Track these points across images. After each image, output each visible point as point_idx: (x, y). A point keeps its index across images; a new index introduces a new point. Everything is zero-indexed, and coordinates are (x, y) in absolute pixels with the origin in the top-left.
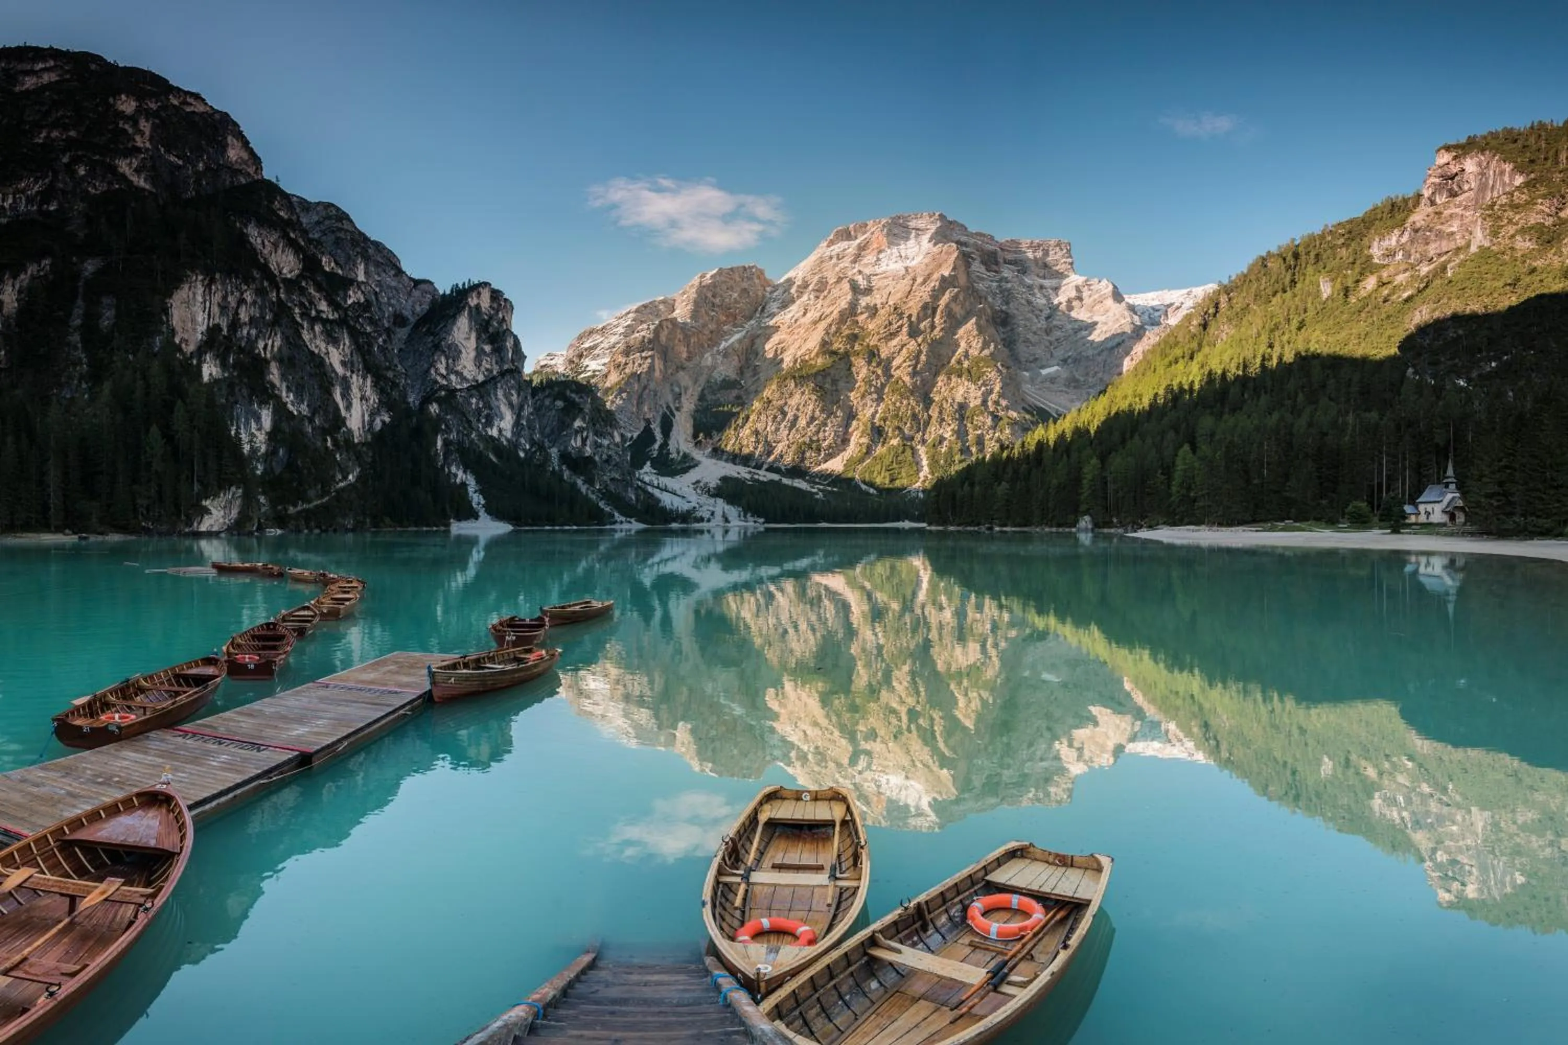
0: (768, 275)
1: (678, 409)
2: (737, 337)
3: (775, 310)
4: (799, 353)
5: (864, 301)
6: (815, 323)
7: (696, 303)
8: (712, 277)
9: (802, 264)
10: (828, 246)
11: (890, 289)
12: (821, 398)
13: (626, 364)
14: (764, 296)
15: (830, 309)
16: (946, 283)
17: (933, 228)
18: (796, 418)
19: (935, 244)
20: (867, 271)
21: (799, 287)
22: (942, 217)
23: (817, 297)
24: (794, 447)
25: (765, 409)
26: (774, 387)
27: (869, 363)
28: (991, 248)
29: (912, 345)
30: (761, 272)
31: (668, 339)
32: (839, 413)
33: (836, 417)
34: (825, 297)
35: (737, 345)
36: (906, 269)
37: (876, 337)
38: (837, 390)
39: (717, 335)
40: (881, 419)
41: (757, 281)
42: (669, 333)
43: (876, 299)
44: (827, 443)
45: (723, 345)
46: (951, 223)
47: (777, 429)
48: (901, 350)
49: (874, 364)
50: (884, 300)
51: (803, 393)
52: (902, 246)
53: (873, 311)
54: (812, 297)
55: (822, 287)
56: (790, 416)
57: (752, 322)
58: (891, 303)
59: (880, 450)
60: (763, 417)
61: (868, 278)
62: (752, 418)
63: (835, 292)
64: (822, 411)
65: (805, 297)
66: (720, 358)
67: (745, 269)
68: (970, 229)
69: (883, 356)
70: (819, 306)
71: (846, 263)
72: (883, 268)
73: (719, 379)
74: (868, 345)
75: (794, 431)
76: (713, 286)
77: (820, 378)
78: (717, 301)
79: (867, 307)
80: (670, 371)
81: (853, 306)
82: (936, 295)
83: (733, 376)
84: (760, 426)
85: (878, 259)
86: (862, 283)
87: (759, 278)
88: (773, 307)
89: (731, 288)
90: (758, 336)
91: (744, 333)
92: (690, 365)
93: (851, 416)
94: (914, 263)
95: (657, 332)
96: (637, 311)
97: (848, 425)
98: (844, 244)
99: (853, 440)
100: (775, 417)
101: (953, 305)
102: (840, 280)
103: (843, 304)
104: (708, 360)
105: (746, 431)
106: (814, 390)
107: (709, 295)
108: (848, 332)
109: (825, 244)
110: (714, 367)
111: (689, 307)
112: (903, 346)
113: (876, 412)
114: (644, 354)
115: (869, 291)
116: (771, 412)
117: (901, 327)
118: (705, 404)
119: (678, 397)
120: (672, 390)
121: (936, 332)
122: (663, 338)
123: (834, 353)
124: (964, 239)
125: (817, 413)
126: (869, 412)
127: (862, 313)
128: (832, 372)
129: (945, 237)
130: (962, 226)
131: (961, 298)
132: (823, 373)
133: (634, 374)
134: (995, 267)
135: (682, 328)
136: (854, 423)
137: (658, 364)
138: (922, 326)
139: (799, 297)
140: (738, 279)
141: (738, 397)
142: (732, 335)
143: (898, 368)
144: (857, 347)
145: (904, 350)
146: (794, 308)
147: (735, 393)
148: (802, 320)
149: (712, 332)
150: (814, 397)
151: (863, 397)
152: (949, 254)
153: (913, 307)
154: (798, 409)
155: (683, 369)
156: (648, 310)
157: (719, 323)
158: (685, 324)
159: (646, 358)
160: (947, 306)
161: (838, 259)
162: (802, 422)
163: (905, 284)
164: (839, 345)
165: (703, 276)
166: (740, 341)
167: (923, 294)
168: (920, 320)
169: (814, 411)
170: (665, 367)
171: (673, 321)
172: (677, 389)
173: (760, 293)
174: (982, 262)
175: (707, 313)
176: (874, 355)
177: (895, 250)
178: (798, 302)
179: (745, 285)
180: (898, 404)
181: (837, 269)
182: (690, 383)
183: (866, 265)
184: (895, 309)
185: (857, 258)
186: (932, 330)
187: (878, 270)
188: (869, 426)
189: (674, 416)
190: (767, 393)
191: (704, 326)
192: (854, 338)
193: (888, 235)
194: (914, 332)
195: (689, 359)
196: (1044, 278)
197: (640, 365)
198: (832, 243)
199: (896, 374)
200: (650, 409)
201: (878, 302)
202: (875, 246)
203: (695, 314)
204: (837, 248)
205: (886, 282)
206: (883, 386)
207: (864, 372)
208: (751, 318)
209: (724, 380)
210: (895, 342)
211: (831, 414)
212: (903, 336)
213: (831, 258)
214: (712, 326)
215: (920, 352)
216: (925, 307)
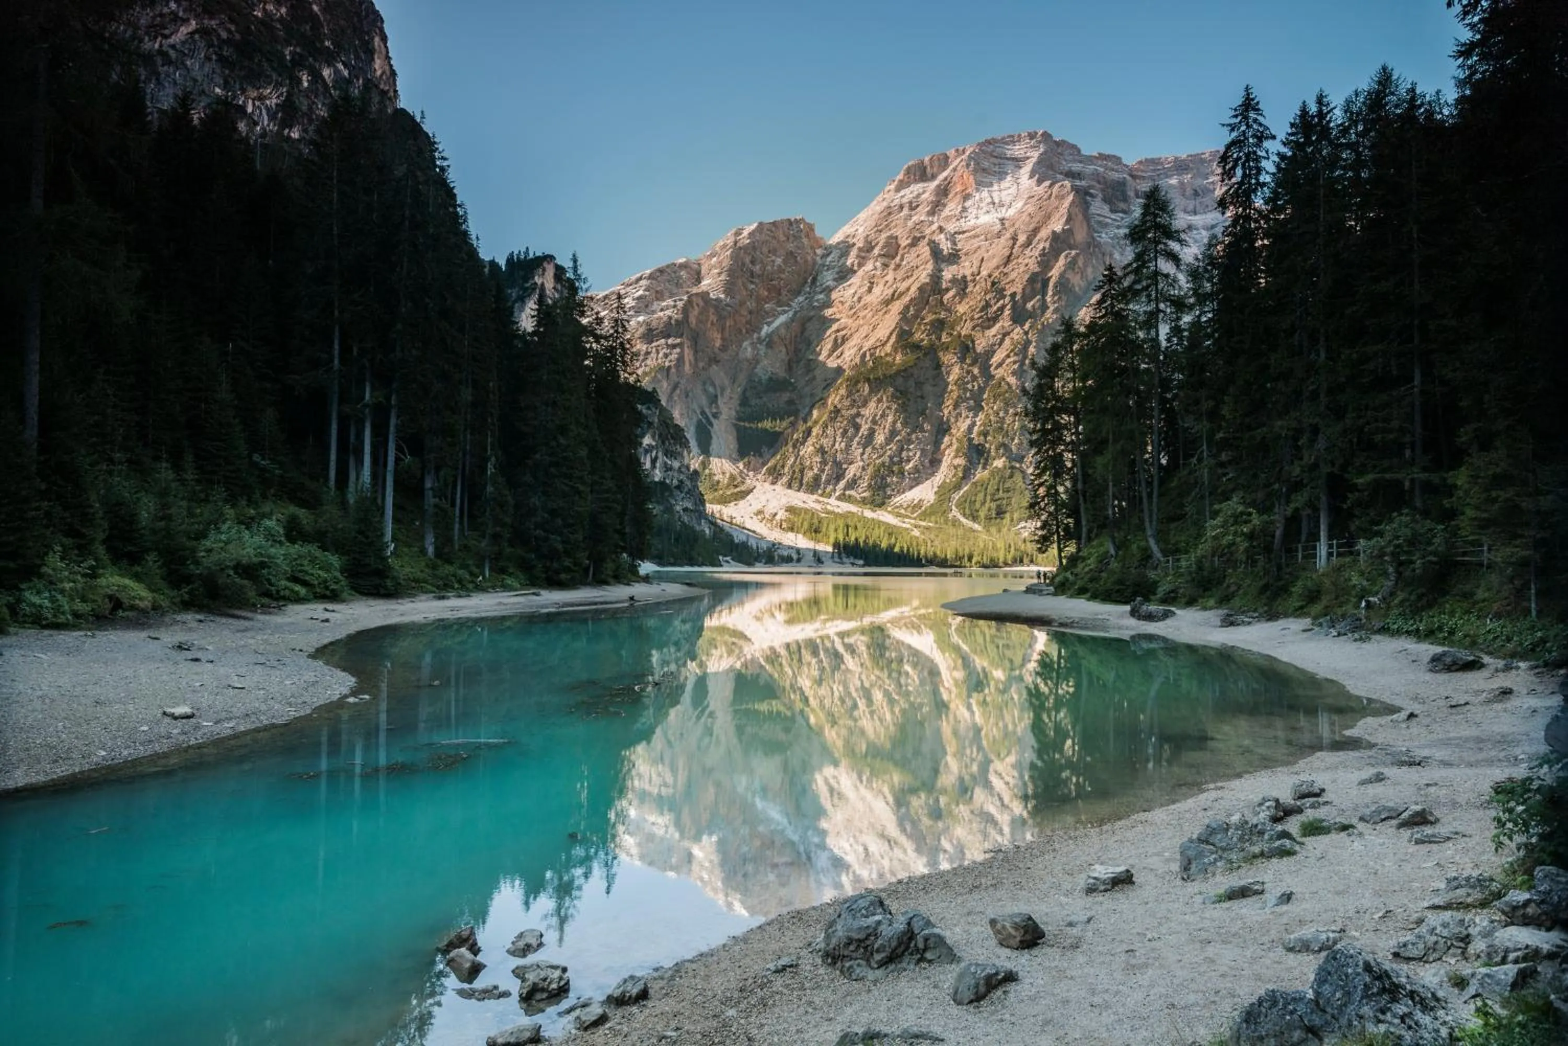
0: (818, 233)
1: (715, 416)
2: (782, 319)
3: (830, 283)
4: (867, 345)
5: (948, 274)
6: (888, 302)
7: (731, 272)
8: (751, 234)
9: (862, 216)
10: (898, 190)
11: (981, 253)
12: (903, 408)
13: (648, 353)
14: (815, 263)
15: (905, 285)
16: (1059, 242)
17: (1035, 155)
18: (872, 432)
19: (1039, 182)
20: (951, 227)
21: (860, 249)
22: (1046, 136)
23: (885, 266)
24: (870, 470)
25: (832, 419)
26: (842, 391)
27: (962, 360)
28: (1115, 176)
29: (1017, 333)
30: (811, 228)
31: (699, 321)
32: (927, 426)
33: (922, 430)
34: (898, 266)
35: (783, 331)
36: (1002, 220)
37: (969, 325)
38: (922, 397)
39: (759, 317)
40: (979, 434)
41: (805, 241)
42: (701, 313)
43: (966, 268)
44: (911, 465)
45: (765, 330)
46: (1058, 144)
47: (848, 446)
48: (1002, 340)
49: (968, 361)
50: (975, 270)
51: (880, 401)
52: (996, 187)
53: (962, 284)
54: (878, 264)
55: (892, 251)
56: (864, 430)
57: (801, 299)
58: (984, 273)
59: (980, 474)
60: (830, 431)
61: (952, 238)
62: (815, 431)
63: (910, 259)
64: (905, 424)
65: (869, 266)
66: (762, 349)
67: (790, 223)
68: (1083, 152)
69: (979, 349)
70: (890, 277)
71: (920, 215)
72: (970, 222)
73: (764, 378)
74: (959, 335)
75: (869, 450)
76: (752, 247)
77: (900, 380)
78: (757, 268)
79: (954, 281)
80: (701, 365)
81: (936, 277)
82: (1047, 261)
83: (782, 374)
84: (825, 442)
85: (964, 209)
86: (946, 246)
87: (807, 236)
88: (828, 278)
89: (773, 251)
90: (810, 319)
91: (791, 314)
92: (724, 356)
93: (943, 429)
94: (1011, 212)
95: (685, 310)
96: (651, 277)
97: (937, 443)
98: (917, 188)
99: (946, 461)
100: (845, 432)
101: (1069, 275)
102: (915, 242)
103: (923, 276)
104: (747, 351)
105: (808, 449)
106: (893, 396)
107: (747, 260)
108: (930, 318)
109: (893, 187)
110: (756, 361)
111: (723, 277)
112: (1005, 335)
113: (974, 424)
114: (670, 341)
115: (954, 257)
116: (841, 424)
117: (1002, 309)
118: (749, 410)
119: (714, 400)
120: (705, 390)
121: (1048, 314)
122: (693, 320)
123: (916, 347)
124: (1076, 167)
125: (899, 425)
126: (964, 425)
127: (947, 290)
128: (916, 372)
129: (1051, 167)
130: (1074, 147)
131: (1080, 263)
132: (905, 372)
133: (661, 369)
134: (1122, 205)
135: (716, 308)
136: (946, 439)
137: (688, 354)
138: (1029, 306)
139: (860, 265)
140: (782, 238)
141: (791, 402)
142: (775, 316)
143: (1000, 365)
144: (945, 338)
145: (1007, 341)
146: (855, 280)
147: (786, 396)
148: (868, 299)
149: (750, 312)
150: (895, 406)
151: (956, 406)
152: (1061, 198)
153: (1016, 281)
154: (874, 422)
155: (717, 362)
156: (665, 277)
157: (760, 300)
158: (718, 300)
159: (674, 346)
160: (1062, 276)
161: (912, 208)
162: (880, 438)
163: (1000, 248)
164: (920, 336)
165: (738, 233)
166: (787, 325)
167: (1029, 261)
168: (1026, 298)
169: (894, 423)
170: (696, 360)
171: (704, 295)
172: (711, 389)
173: (809, 258)
174: (1105, 200)
175: (744, 284)
176: (967, 347)
177: (985, 194)
178: (860, 273)
179: (791, 246)
180: (1001, 414)
181: (910, 224)
182: (727, 382)
183: (948, 219)
184: (993, 284)
185: (936, 207)
186: (1043, 312)
187: (964, 225)
188: (966, 444)
189: (711, 424)
190: (833, 399)
191: (742, 304)
192: (939, 325)
193: (975, 171)
194: (1019, 317)
195: (724, 348)
196: (1195, 213)
197: (666, 356)
198: (901, 186)
199: (998, 374)
200: (682, 415)
201: (968, 273)
202: (959, 188)
203: (729, 287)
204: (909, 193)
205: (976, 243)
206: (982, 390)
207: (955, 373)
208: (799, 293)
209: (770, 379)
210: (993, 331)
211: (918, 428)
212: (1005, 322)
213: (901, 207)
214: (751, 304)
215: (1028, 343)
216: (1032, 279)
